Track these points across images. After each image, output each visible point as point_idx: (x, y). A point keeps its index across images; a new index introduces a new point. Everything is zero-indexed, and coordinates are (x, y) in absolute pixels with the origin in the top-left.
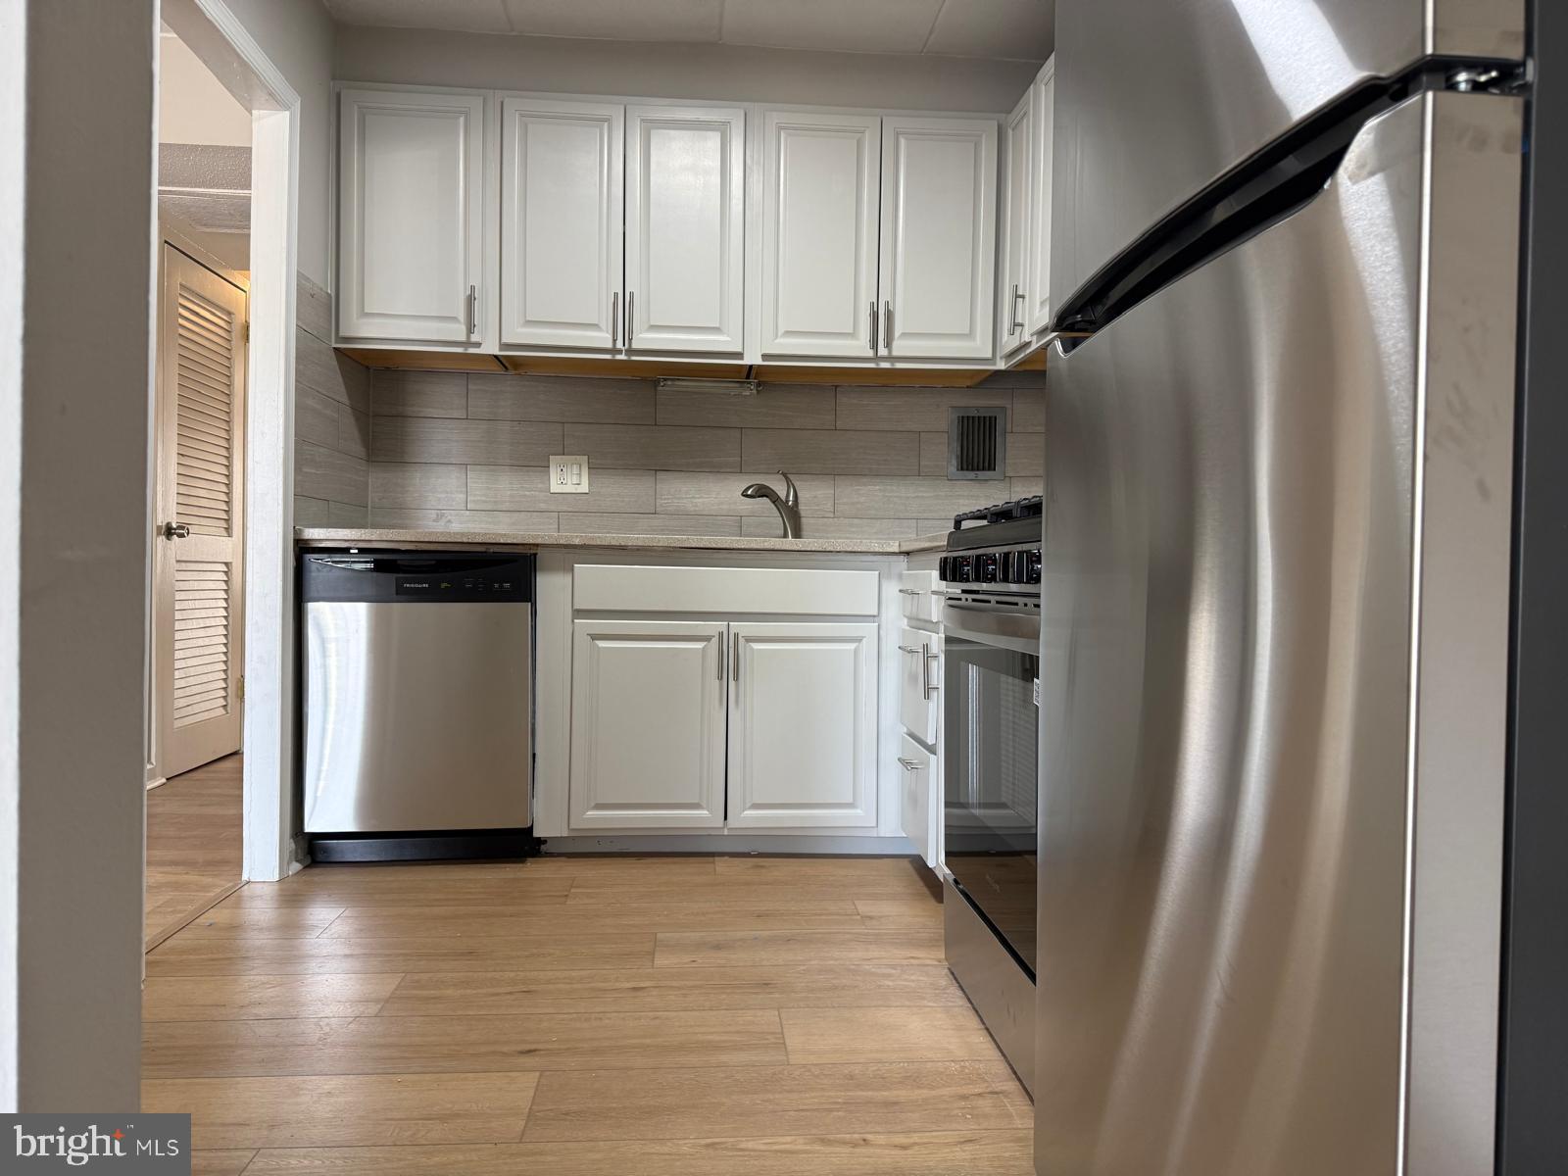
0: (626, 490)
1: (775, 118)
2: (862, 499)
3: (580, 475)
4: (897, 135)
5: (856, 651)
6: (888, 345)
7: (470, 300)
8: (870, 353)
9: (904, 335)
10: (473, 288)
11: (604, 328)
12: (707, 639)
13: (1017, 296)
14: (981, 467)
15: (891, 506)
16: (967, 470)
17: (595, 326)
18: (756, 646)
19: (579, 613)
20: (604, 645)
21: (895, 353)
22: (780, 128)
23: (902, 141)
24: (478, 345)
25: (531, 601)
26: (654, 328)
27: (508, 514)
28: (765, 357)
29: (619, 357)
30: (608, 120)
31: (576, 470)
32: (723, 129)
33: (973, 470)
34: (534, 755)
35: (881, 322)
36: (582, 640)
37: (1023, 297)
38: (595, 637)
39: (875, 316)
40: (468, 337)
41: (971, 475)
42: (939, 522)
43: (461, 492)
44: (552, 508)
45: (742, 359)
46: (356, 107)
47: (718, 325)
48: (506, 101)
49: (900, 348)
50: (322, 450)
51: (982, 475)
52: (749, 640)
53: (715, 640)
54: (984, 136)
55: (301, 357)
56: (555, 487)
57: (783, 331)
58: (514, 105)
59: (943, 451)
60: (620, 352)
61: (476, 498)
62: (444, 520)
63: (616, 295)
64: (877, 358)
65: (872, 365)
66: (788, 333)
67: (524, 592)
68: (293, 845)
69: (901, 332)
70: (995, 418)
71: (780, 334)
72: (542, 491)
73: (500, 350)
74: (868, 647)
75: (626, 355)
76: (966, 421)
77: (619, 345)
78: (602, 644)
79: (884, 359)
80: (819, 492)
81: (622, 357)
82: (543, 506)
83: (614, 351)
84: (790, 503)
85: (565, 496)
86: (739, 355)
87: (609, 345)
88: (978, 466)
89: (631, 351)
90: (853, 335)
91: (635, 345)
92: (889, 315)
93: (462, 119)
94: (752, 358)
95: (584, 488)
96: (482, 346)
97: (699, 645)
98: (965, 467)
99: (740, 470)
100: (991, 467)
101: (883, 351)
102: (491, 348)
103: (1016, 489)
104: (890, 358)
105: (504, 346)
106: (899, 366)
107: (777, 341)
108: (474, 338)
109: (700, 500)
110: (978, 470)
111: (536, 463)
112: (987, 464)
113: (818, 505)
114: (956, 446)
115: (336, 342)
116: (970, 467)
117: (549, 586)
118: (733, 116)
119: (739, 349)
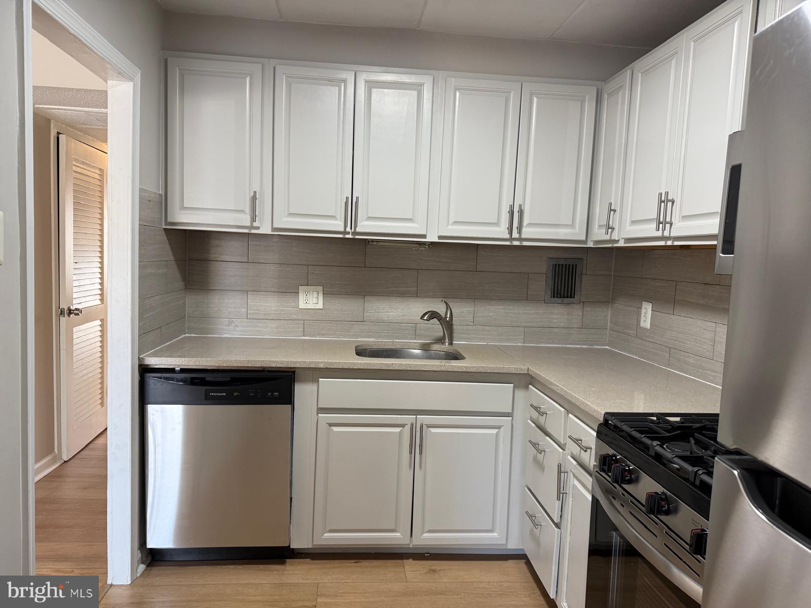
0: (346, 307)
1: (453, 82)
2: (491, 314)
3: (318, 298)
4: (532, 94)
5: (497, 434)
6: (520, 232)
7: (254, 199)
8: (508, 236)
9: (530, 225)
10: (255, 192)
11: (339, 218)
12: (403, 426)
13: (611, 210)
14: (566, 295)
15: (509, 318)
16: (557, 297)
17: (333, 217)
18: (433, 430)
19: (321, 410)
20: (336, 430)
21: (523, 236)
22: (456, 89)
23: (535, 99)
24: (258, 228)
25: (291, 404)
26: (370, 218)
27: (273, 321)
28: (440, 237)
29: (347, 236)
30: (345, 81)
31: (315, 294)
32: (418, 87)
33: (560, 297)
34: (291, 498)
35: (516, 215)
36: (323, 427)
37: (615, 211)
38: (331, 425)
39: (512, 213)
40: (252, 223)
41: (559, 300)
42: (539, 329)
43: (244, 308)
44: (300, 318)
45: (426, 238)
46: (177, 69)
47: (411, 218)
48: (278, 67)
49: (527, 232)
50: (156, 298)
51: (566, 300)
52: (429, 426)
53: (408, 428)
54: (587, 96)
55: (143, 244)
56: (302, 305)
57: (452, 222)
58: (284, 71)
59: (541, 285)
60: (348, 233)
61: (252, 312)
62: (233, 324)
63: (347, 198)
64: (511, 239)
65: (508, 243)
66: (456, 223)
67: (287, 398)
68: (140, 555)
69: (528, 222)
70: (576, 265)
71: (450, 223)
72: (293, 308)
73: (272, 231)
74: (505, 433)
75: (352, 235)
76: (557, 267)
77: (348, 229)
78: (335, 429)
79: (515, 239)
80: (465, 309)
81: (350, 236)
82: (295, 317)
83: (345, 233)
84: (448, 319)
85: (309, 311)
86: (424, 236)
87: (342, 229)
88: (564, 295)
89: (355, 233)
90: (497, 224)
91: (358, 230)
92: (521, 212)
93: (248, 79)
94: (432, 238)
95: (320, 306)
96: (260, 229)
97: (398, 430)
98: (556, 296)
99: (417, 294)
100: (572, 296)
101: (515, 235)
102: (266, 229)
103: (587, 309)
104: (520, 239)
105: (274, 229)
106: (525, 243)
107: (449, 227)
108: (255, 224)
109: (392, 313)
110: (564, 297)
111: (290, 290)
112: (569, 294)
113: (464, 318)
114: (550, 282)
115: (165, 225)
116: (559, 296)
117: (303, 392)
118: (426, 80)
119: (424, 233)
